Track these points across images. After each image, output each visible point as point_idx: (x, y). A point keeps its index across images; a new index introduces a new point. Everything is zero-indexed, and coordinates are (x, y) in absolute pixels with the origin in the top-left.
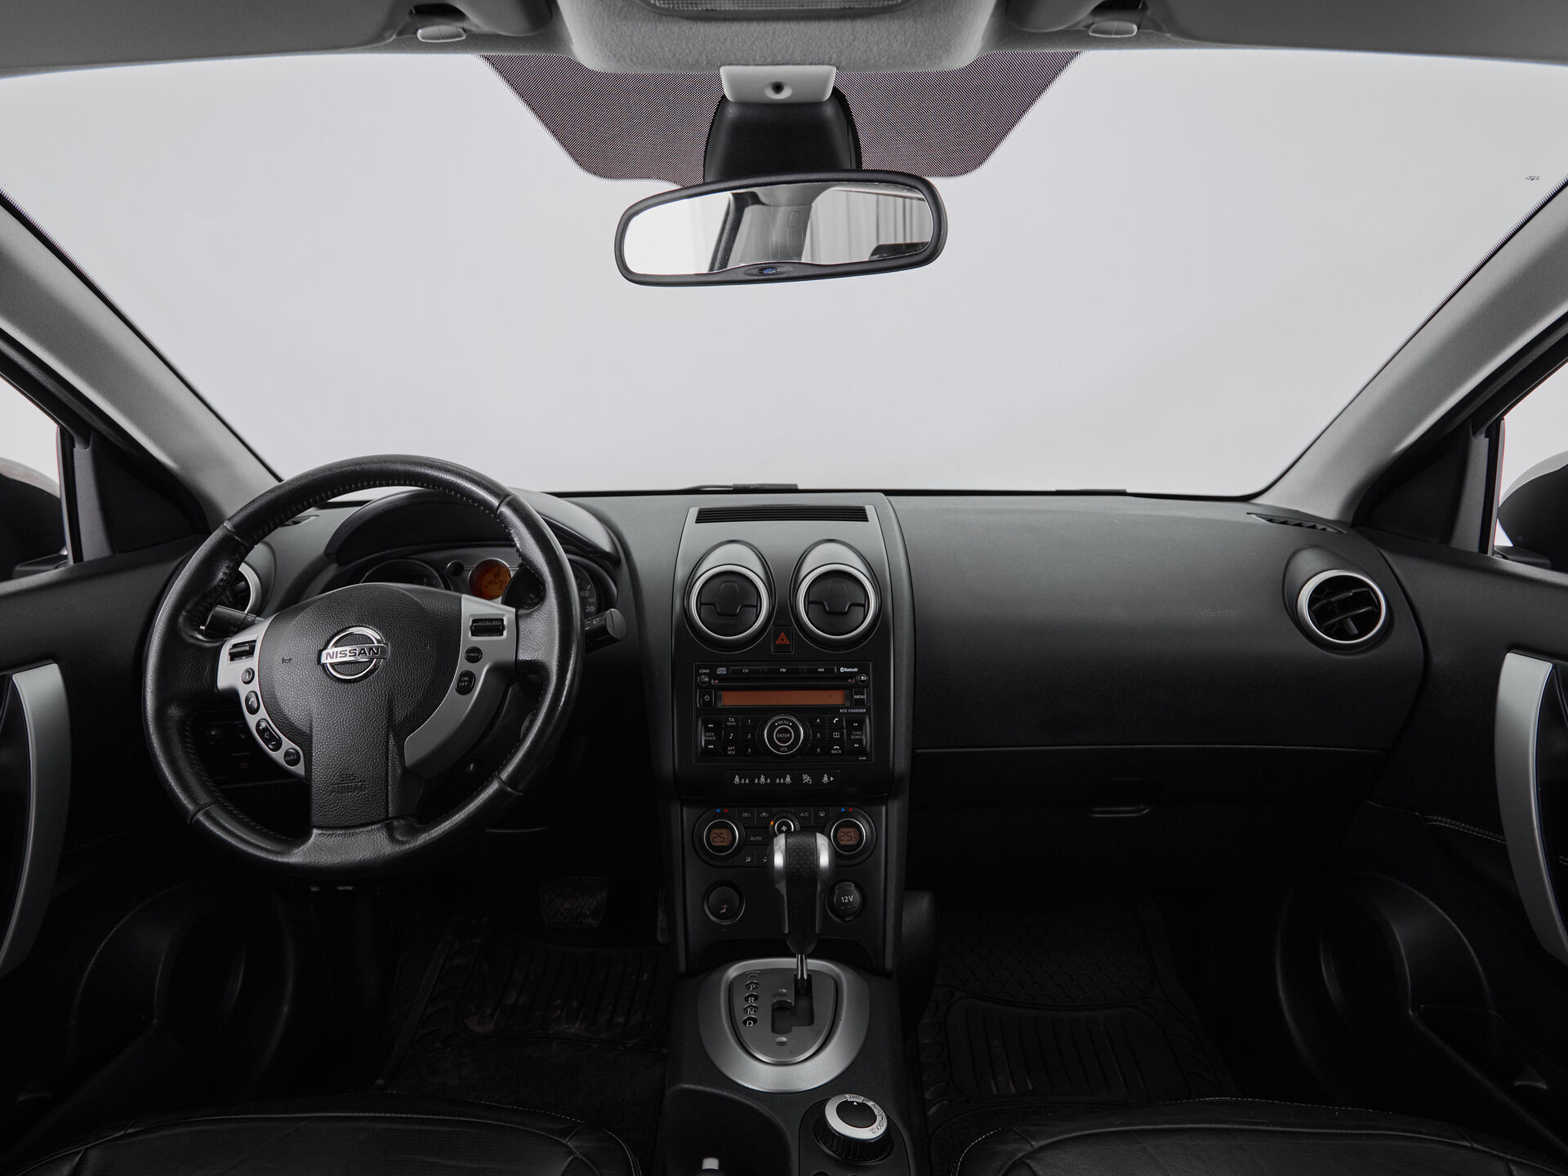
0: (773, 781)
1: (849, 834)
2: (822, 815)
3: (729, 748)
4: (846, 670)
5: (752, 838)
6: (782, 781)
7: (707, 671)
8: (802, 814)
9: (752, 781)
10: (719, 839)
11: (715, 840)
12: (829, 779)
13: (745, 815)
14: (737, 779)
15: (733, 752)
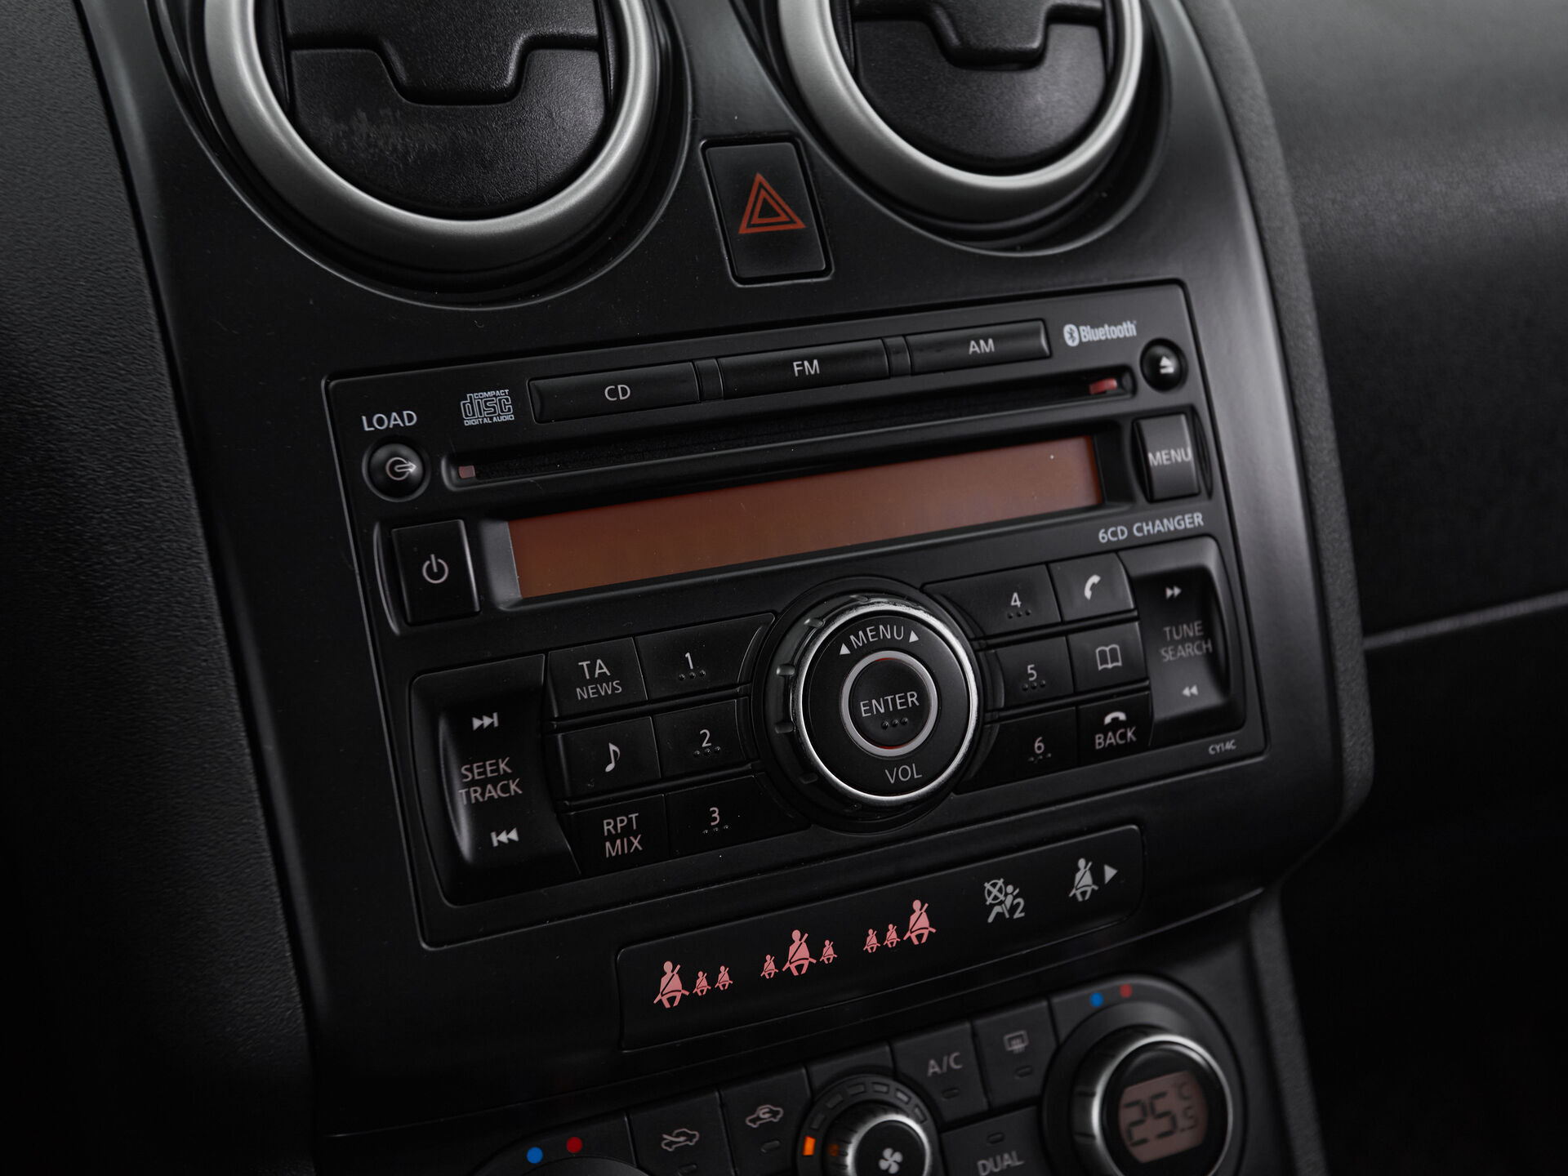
0: (849, 946)
1: (1161, 1106)
2: (1018, 1046)
3: (608, 826)
4: (1089, 334)
6: (892, 936)
7: (407, 419)
8: (933, 1068)
12: (1097, 875)
13: (674, 1140)
14: (671, 984)
15: (630, 844)
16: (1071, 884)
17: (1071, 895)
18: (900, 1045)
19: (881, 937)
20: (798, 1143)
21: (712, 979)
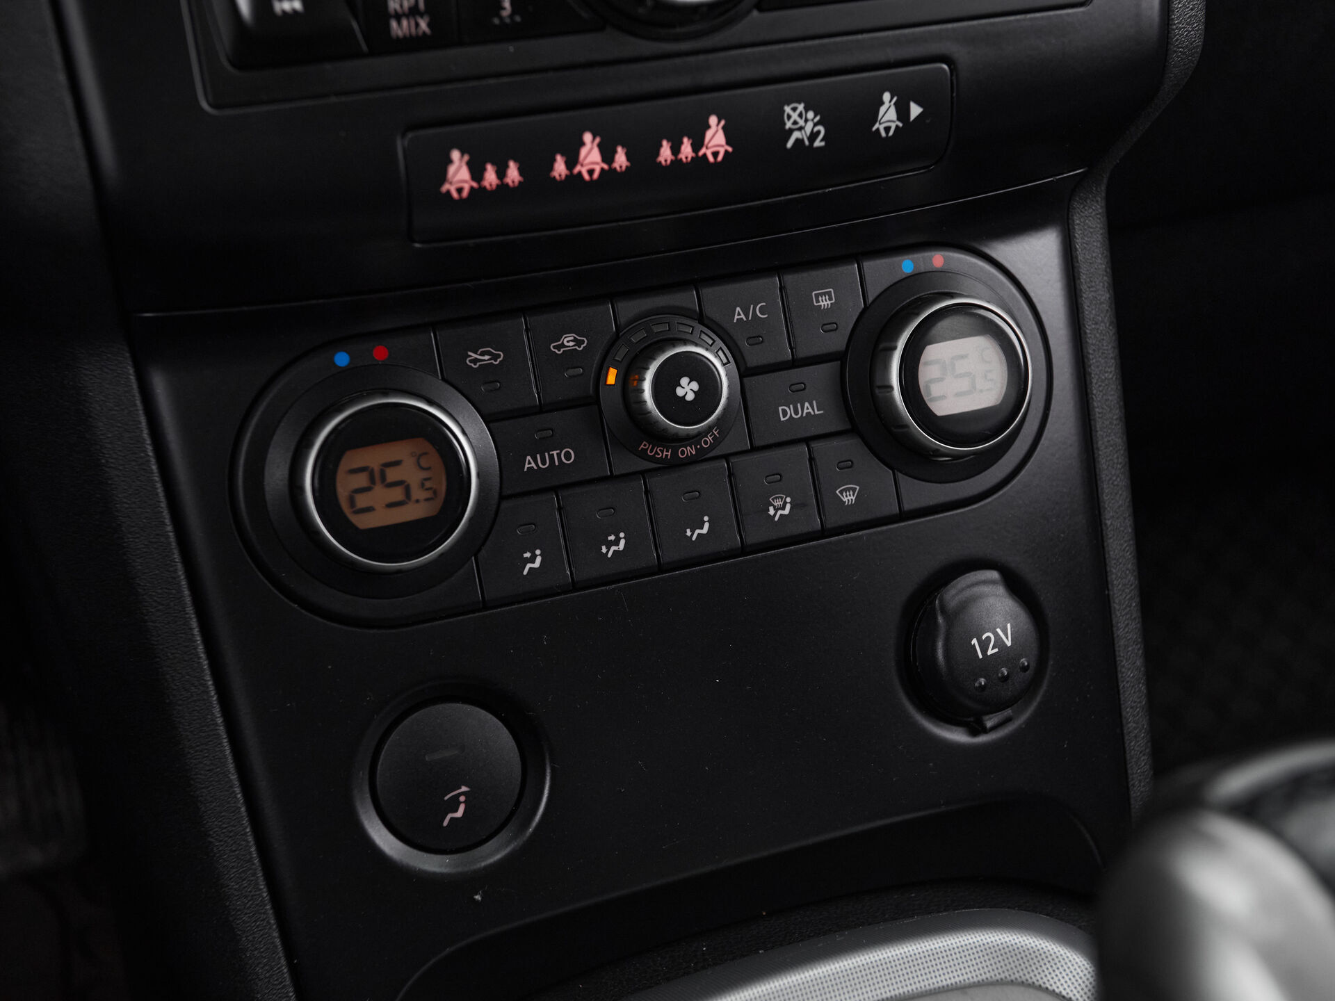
0: (643, 155)
1: (961, 366)
3: (394, 4)
5: (529, 463)
6: (687, 150)
8: (739, 314)
9: (536, 170)
10: (380, 496)
11: (362, 501)
12: (902, 112)
13: (479, 358)
14: (459, 174)
15: (417, 25)
16: (874, 118)
17: (874, 129)
18: (707, 292)
19: (676, 150)
20: (601, 374)
21: (501, 174)
